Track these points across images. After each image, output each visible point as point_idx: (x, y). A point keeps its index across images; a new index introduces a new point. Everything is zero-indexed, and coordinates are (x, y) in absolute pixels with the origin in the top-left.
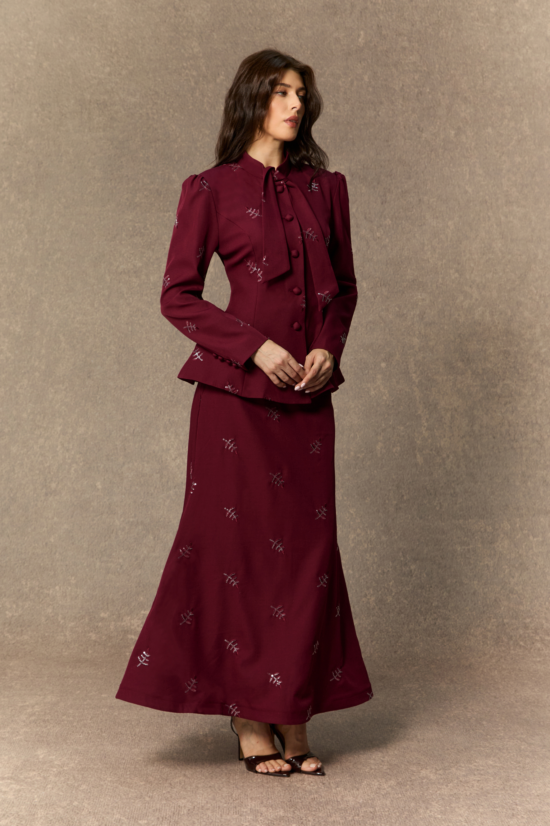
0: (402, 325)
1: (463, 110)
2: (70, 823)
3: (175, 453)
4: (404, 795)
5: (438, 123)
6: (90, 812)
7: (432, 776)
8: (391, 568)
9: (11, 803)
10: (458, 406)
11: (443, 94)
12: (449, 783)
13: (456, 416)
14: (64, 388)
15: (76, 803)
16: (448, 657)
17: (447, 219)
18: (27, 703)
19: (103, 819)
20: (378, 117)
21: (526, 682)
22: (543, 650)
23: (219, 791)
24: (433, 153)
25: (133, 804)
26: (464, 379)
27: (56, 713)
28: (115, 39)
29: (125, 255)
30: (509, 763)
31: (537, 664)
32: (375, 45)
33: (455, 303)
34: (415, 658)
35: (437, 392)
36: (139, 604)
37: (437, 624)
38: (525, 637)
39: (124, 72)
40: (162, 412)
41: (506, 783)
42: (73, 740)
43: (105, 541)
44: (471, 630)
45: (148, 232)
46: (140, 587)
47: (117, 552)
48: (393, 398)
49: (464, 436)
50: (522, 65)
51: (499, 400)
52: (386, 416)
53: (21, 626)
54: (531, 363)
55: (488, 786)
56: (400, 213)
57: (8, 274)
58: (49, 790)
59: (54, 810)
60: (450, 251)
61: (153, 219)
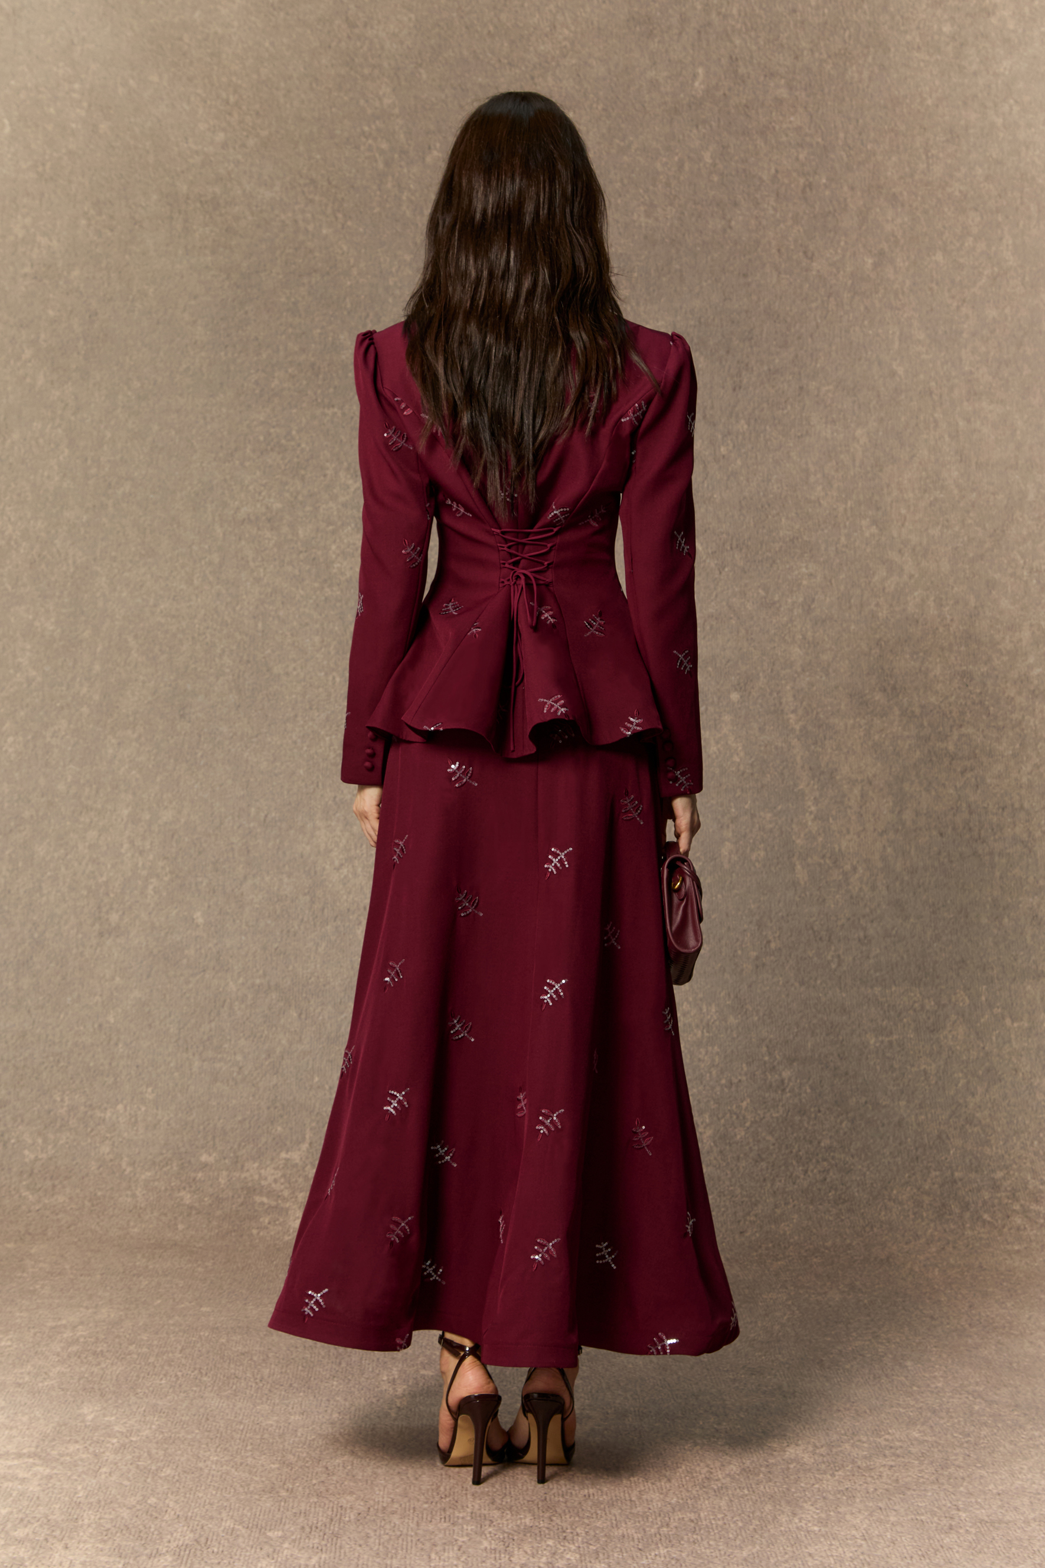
0: (771, 622)
1: (890, 218)
2: (142, 1534)
3: (341, 856)
4: (754, 1491)
5: (842, 243)
6: (178, 1516)
7: (807, 1458)
8: (746, 1074)
9: (35, 1498)
10: (875, 776)
11: (852, 188)
12: (837, 1471)
13: (870, 793)
14: (135, 735)
15: (152, 1500)
16: (848, 1241)
17: (853, 425)
18: (64, 1322)
19: (202, 1528)
20: (729, 231)
21: (991, 1290)
22: (1025, 1228)
23: (414, 1482)
24: (832, 299)
25: (258, 1502)
26: (886, 725)
27: (117, 1340)
28: (234, 79)
29: (251, 488)
30: (949, 1436)
31: (1013, 1256)
32: (725, 94)
33: (870, 582)
34: (779, 1245)
35: (834, 747)
36: (274, 1139)
37: (828, 1180)
38: (993, 1206)
39: (251, 142)
40: (320, 784)
41: (940, 1472)
42: (148, 1388)
43: (210, 1022)
44: (892, 1190)
45: (293, 443)
46: (276, 1108)
47: (233, 1042)
48: (753, 759)
49: (884, 832)
50: (1001, 135)
51: (951, 764)
52: (739, 793)
53: (51, 1178)
54: (1012, 695)
55: (910, 1476)
56: (762, 410)
57: (32, 522)
58: (103, 1476)
59: (113, 1512)
60: (860, 484)
61: (304, 420)
